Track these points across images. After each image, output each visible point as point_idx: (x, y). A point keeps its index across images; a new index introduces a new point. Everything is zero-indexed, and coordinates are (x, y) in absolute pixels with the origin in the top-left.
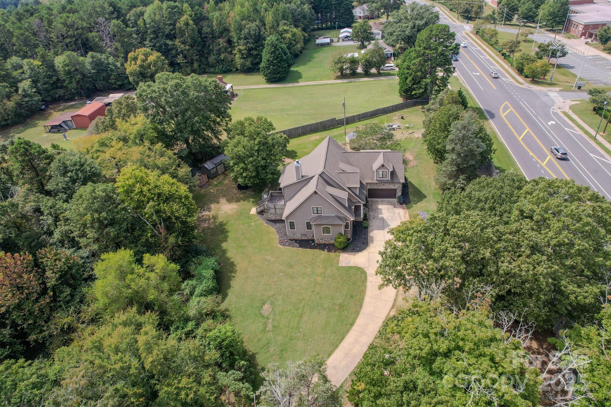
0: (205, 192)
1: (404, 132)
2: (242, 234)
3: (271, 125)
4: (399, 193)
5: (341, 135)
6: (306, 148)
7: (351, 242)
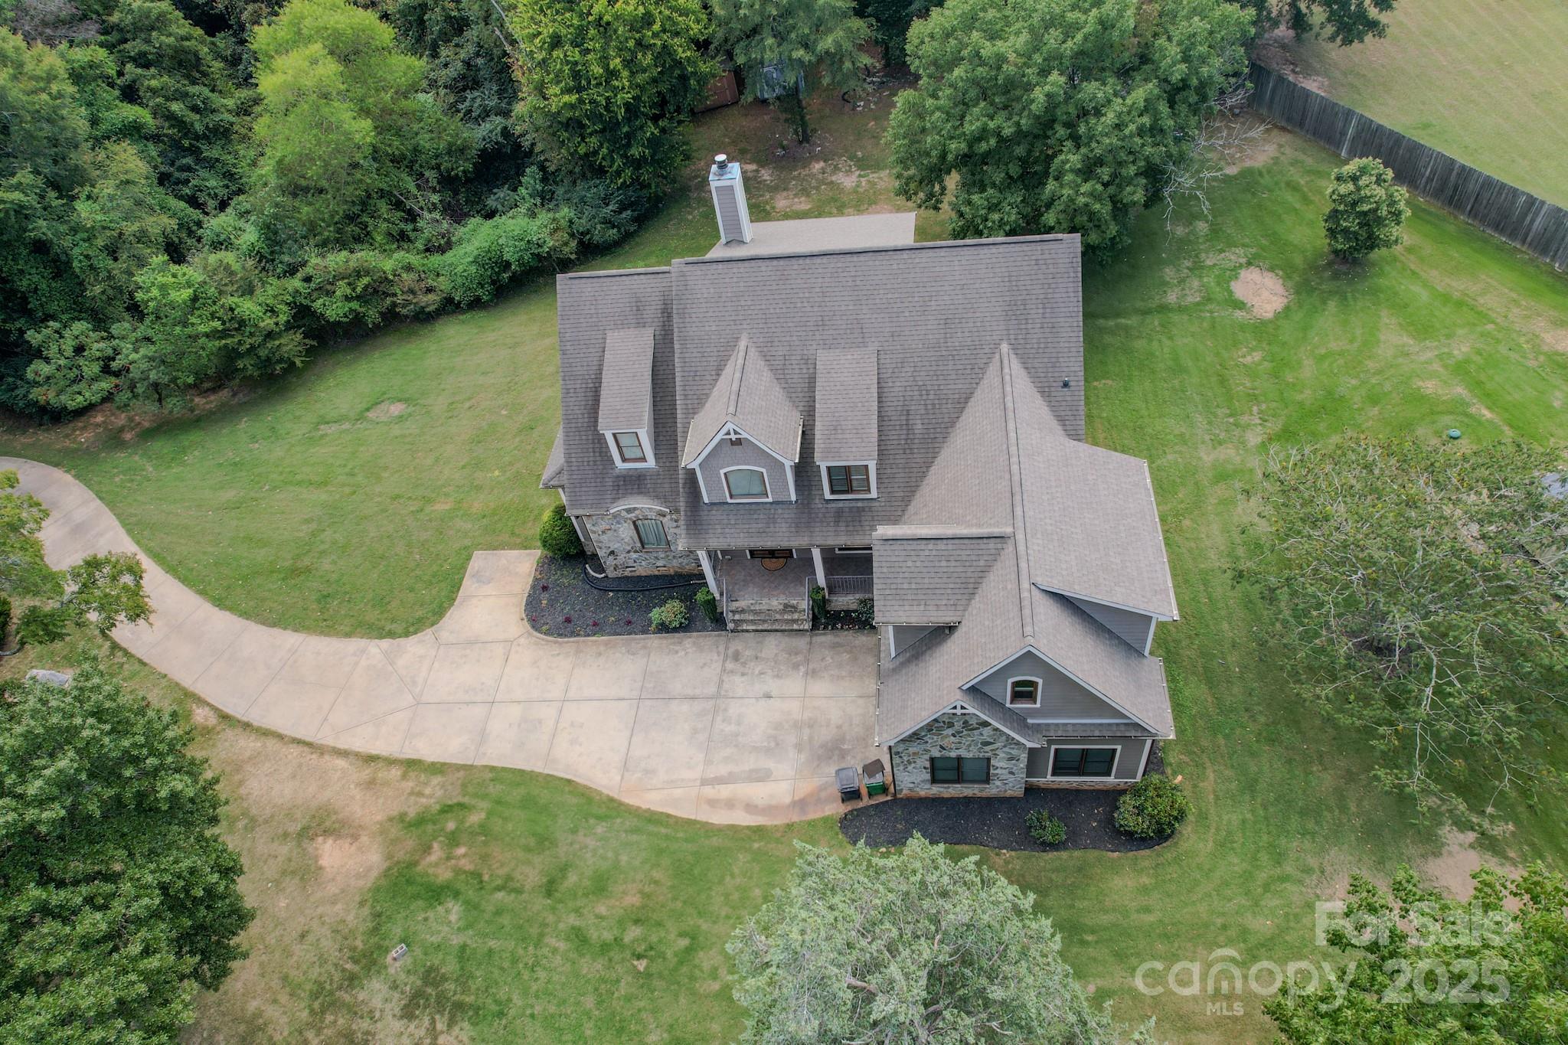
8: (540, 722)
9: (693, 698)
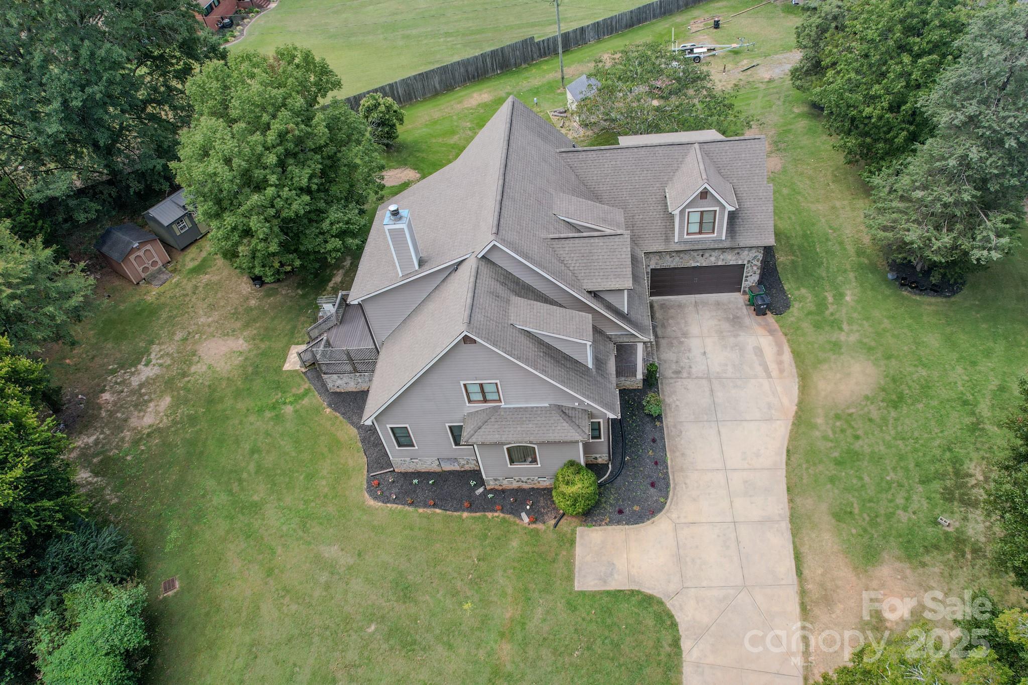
0: (159, 295)
1: (729, 66)
2: (253, 451)
3: (324, 71)
4: (751, 278)
5: (550, 88)
6: (453, 132)
7: (611, 480)
8: (745, 482)
9: (712, 390)
